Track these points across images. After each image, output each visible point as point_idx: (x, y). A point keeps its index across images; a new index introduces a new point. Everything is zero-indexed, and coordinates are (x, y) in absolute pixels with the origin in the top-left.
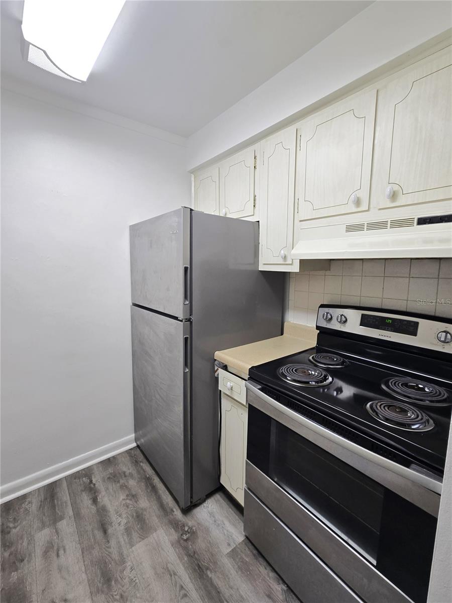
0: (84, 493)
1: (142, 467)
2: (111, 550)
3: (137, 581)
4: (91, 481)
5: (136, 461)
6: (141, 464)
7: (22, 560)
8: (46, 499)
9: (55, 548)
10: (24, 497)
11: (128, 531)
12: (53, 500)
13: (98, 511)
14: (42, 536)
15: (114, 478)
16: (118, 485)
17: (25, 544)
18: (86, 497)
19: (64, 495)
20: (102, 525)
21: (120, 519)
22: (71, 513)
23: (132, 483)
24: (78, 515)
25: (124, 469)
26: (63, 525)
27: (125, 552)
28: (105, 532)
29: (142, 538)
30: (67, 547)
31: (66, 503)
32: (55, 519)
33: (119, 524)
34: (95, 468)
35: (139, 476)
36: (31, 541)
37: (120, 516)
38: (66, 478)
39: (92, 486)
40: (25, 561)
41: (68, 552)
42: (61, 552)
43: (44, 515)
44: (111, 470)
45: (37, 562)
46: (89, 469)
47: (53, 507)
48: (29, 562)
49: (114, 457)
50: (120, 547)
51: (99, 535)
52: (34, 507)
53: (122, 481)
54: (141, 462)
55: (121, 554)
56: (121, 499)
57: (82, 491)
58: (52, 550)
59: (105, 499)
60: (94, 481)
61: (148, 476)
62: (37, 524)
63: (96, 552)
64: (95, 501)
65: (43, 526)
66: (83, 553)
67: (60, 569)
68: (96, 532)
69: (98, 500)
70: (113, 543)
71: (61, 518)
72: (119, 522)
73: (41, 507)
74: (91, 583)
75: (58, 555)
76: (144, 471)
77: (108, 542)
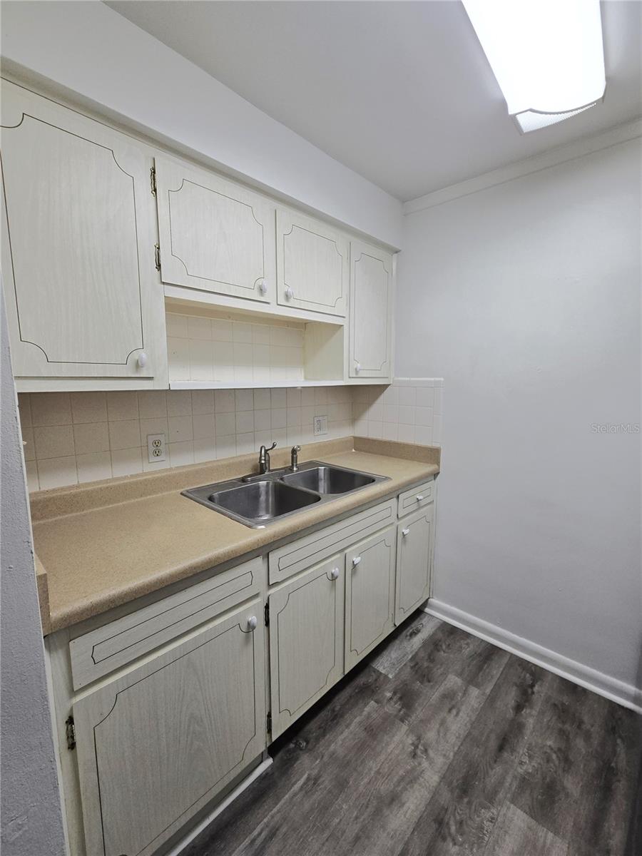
0: (515, 688)
1: (615, 745)
2: (491, 773)
3: (486, 839)
4: (532, 686)
5: (613, 728)
6: (619, 741)
7: (429, 681)
8: (480, 655)
9: (453, 703)
10: (468, 635)
11: (524, 782)
12: (485, 663)
13: (513, 720)
14: (453, 681)
15: (562, 712)
16: (560, 725)
17: (440, 672)
18: (513, 693)
19: (496, 670)
20: (504, 739)
21: (526, 759)
22: (488, 691)
23: (580, 743)
24: (491, 700)
25: (586, 718)
26: (474, 692)
27: (501, 795)
28: (501, 748)
29: (532, 813)
30: (461, 714)
31: (492, 677)
32: (472, 680)
33: (521, 763)
34: (550, 677)
35: (599, 749)
36: (445, 674)
37: (530, 757)
38: (512, 655)
39: (530, 691)
40: (432, 684)
41: (458, 719)
42: (454, 712)
43: (469, 667)
44: (566, 699)
45: (435, 696)
46: (543, 671)
47: (480, 668)
48: (432, 687)
49: (585, 690)
50: (501, 783)
51: (493, 744)
52: (467, 651)
53: (567, 727)
54: (620, 737)
55: (496, 792)
56: (549, 743)
57: (516, 685)
58: (450, 701)
59: (530, 719)
60: (536, 689)
61: (613, 765)
62: (458, 667)
63: (477, 752)
64: (519, 708)
65: (460, 675)
66: (467, 736)
67: (443, 723)
68: (493, 737)
69: (523, 712)
70: (498, 769)
71: (477, 686)
72: (523, 762)
73: (472, 657)
74: (451, 769)
75: (450, 711)
76: (614, 753)
77: (495, 761)
